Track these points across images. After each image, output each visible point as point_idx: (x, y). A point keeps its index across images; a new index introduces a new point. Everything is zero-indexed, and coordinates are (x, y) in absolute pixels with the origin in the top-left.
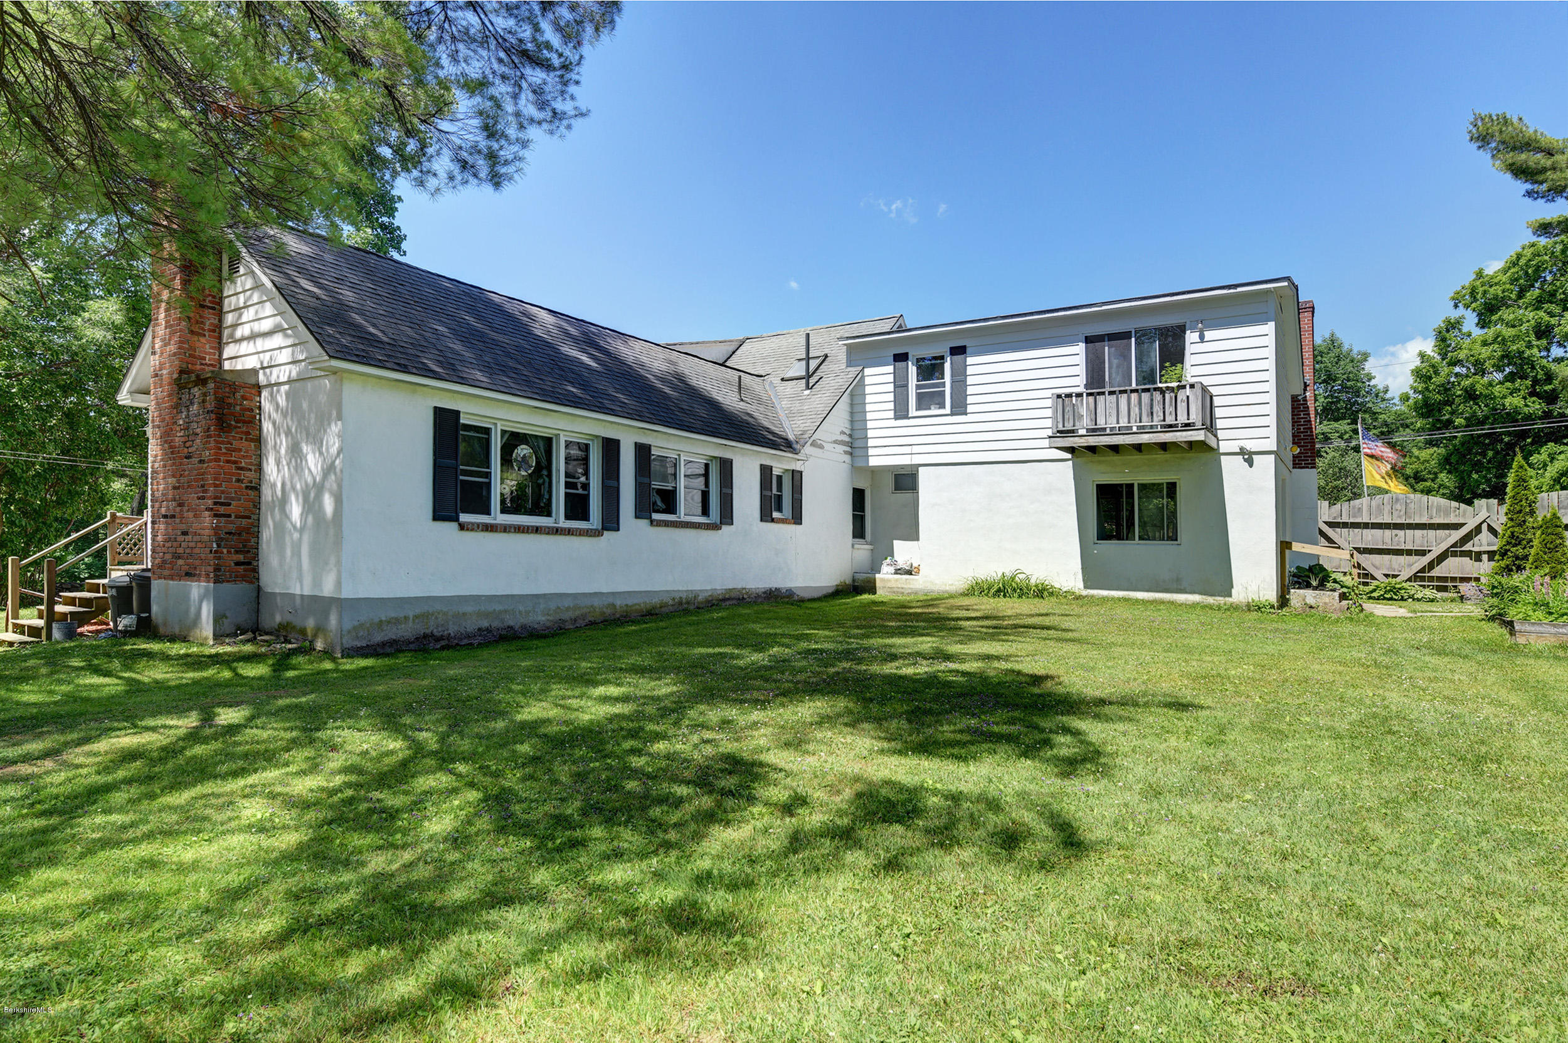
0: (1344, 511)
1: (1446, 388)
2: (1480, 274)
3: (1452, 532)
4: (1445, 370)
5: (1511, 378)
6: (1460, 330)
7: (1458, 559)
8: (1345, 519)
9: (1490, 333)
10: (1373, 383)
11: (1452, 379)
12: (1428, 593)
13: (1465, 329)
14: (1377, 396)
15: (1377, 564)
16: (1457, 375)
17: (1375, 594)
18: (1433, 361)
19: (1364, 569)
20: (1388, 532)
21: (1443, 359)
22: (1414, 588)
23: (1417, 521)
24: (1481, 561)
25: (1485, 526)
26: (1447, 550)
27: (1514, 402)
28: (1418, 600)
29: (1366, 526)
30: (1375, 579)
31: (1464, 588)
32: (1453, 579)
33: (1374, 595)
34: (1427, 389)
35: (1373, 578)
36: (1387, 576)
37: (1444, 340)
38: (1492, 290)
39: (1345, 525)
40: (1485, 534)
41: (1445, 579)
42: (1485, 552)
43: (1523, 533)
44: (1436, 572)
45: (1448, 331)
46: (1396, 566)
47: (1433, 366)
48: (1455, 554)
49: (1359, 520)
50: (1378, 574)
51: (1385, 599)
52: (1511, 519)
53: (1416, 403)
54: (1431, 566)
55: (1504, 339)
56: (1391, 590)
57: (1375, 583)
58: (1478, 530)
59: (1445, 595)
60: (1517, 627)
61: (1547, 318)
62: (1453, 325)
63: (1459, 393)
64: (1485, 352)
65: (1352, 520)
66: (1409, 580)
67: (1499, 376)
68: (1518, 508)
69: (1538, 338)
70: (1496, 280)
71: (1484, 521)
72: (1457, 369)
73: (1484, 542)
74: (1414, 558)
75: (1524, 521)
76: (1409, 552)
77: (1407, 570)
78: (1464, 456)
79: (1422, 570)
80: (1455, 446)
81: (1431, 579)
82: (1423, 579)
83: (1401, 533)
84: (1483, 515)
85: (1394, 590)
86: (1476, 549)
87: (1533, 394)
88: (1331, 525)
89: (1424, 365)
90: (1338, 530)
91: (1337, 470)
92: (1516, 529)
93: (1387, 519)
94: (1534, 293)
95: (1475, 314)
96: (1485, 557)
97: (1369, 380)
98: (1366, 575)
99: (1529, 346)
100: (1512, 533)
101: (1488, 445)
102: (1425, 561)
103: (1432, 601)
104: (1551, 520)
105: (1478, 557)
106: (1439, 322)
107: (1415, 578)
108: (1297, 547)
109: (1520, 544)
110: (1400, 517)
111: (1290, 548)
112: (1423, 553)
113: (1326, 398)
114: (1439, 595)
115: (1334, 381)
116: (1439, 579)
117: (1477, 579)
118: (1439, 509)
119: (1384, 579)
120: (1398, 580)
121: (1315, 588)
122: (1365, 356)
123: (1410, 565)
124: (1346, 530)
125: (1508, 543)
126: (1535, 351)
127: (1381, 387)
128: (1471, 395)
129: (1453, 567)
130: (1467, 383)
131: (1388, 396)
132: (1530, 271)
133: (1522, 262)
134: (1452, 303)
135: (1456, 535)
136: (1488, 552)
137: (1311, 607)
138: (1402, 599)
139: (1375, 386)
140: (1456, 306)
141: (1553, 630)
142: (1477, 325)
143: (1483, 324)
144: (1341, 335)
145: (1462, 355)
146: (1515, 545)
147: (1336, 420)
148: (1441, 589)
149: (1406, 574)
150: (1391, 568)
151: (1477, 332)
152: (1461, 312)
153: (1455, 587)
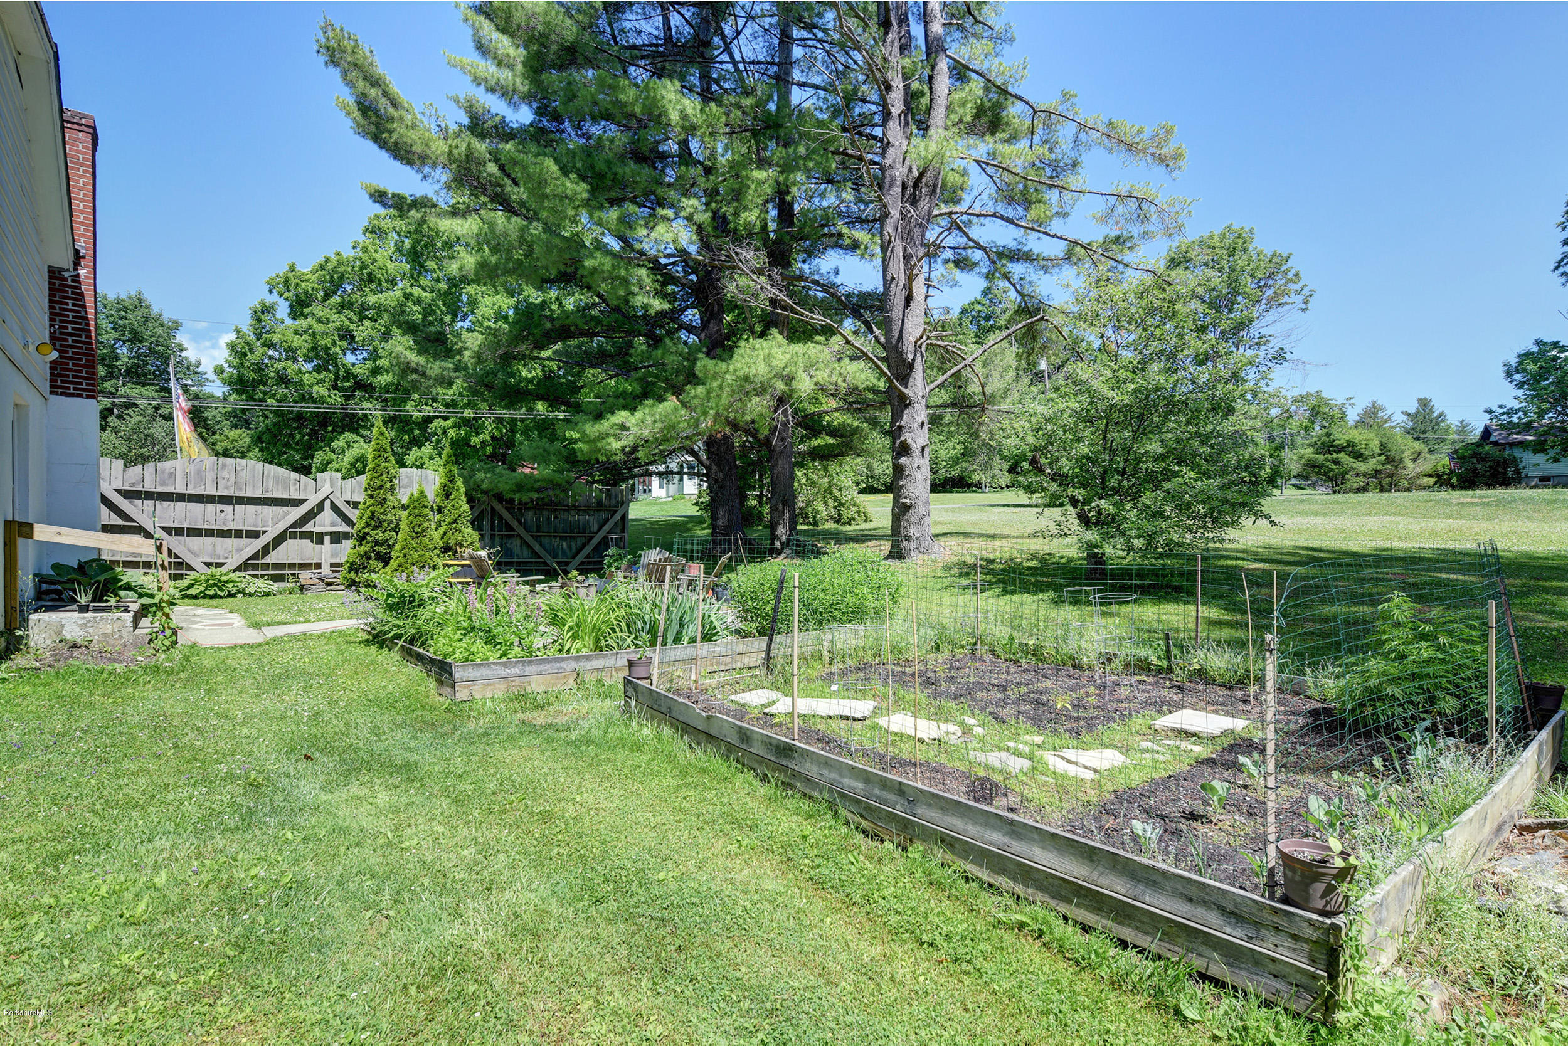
0: (146, 477)
1: (259, 368)
2: (292, 269)
3: (289, 508)
4: (259, 351)
5: (318, 369)
6: (274, 315)
7: (298, 542)
8: (149, 487)
9: (302, 323)
10: (184, 354)
11: (266, 361)
12: (263, 585)
13: (278, 316)
14: (188, 369)
15: (196, 548)
16: (271, 357)
17: (193, 592)
18: (249, 339)
19: (177, 557)
20: (210, 508)
21: (258, 339)
22: (244, 580)
23: (249, 494)
24: (322, 543)
25: (327, 503)
26: (285, 531)
27: (320, 390)
28: (250, 595)
29: (181, 497)
30: (193, 570)
31: (305, 576)
32: (292, 566)
33: (189, 592)
34: (242, 365)
35: (190, 568)
36: (208, 565)
37: (259, 320)
38: (303, 285)
39: (149, 496)
40: (327, 515)
41: (281, 566)
42: (327, 533)
43: (384, 514)
44: (272, 558)
45: (263, 313)
46: (220, 551)
47: (248, 344)
48: (294, 536)
49: (169, 489)
50: (195, 563)
51: (205, 596)
52: (371, 496)
53: (231, 377)
54: (265, 550)
55: (314, 333)
56: (215, 585)
57: (192, 575)
58: (320, 507)
59: (282, 585)
60: (458, 674)
61: (347, 323)
62: (267, 309)
63: (272, 374)
64: (297, 341)
65: (159, 489)
66: (238, 569)
67: (308, 367)
68: (379, 483)
69: (341, 340)
70: (307, 277)
71: (327, 497)
72: (271, 353)
73: (327, 522)
74: (245, 541)
75: (385, 499)
76: (239, 534)
77: (235, 557)
78: (275, 436)
79: (255, 556)
80: (267, 425)
81: (266, 566)
82: (255, 567)
83: (228, 509)
84: (326, 490)
85: (219, 584)
86: (317, 530)
87: (335, 387)
88: (128, 494)
89: (239, 341)
90: (138, 502)
91: (142, 436)
92: (377, 509)
93: (210, 490)
94: (336, 299)
95: (287, 303)
96: (327, 539)
97: (181, 350)
98: (179, 565)
99: (334, 344)
100: (373, 513)
101: (296, 428)
102: (258, 544)
103: (267, 595)
104: (419, 499)
105: (319, 539)
106: (255, 303)
107: (245, 566)
108: (43, 533)
109: (380, 526)
110: (227, 488)
111: (30, 535)
112: (254, 534)
113: (130, 358)
114: (276, 586)
115: (141, 342)
116: (276, 566)
117: (318, 566)
118: (276, 480)
119: (205, 568)
120: (224, 569)
121: (84, 609)
122: (177, 326)
123: (240, 550)
124: (151, 503)
125: (368, 525)
126: (338, 349)
127: (193, 360)
128: (283, 379)
129: (292, 551)
130: (279, 366)
131: (200, 370)
132: (336, 276)
133: (330, 266)
134: (267, 288)
135: (296, 513)
136: (331, 534)
137: (74, 646)
138: (231, 595)
139: (186, 358)
140: (271, 292)
141: (504, 672)
142: (289, 315)
143: (294, 316)
144: (148, 295)
145: (276, 338)
146: (376, 527)
147: (144, 385)
148: (277, 578)
149: (234, 561)
150: (214, 554)
151: (289, 322)
152: (274, 298)
153: (294, 575)
